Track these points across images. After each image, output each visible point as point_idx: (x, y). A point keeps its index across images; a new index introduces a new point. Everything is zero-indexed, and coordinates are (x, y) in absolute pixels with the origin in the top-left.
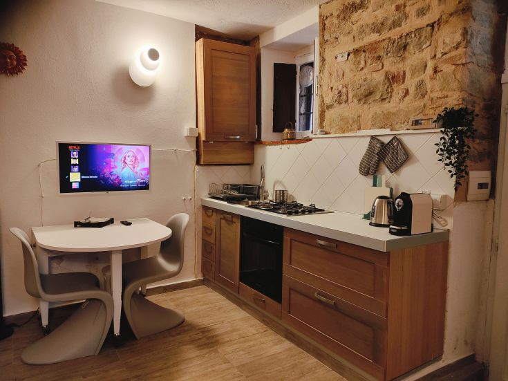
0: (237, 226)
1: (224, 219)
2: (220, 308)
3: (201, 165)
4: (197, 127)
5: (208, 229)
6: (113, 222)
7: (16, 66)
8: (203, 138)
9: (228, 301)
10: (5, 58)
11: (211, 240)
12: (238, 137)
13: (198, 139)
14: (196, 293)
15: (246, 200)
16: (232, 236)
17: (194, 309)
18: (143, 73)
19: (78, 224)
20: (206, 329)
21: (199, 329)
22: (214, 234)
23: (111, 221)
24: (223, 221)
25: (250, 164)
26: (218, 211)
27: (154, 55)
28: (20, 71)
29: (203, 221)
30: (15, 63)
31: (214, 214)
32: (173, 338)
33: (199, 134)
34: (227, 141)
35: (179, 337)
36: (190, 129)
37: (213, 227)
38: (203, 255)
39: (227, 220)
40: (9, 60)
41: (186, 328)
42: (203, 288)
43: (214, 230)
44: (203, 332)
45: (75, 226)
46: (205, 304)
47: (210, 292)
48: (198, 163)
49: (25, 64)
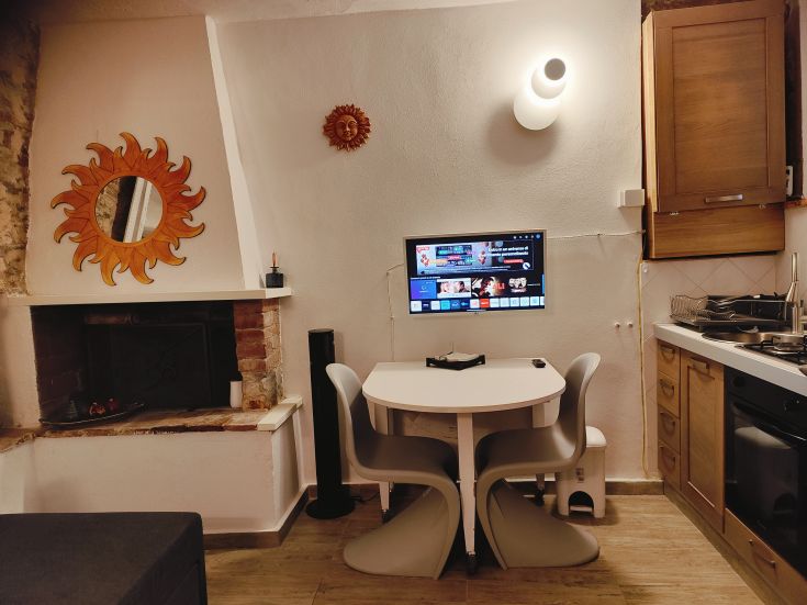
0: (718, 386)
1: (695, 369)
2: (683, 553)
3: (653, 260)
4: (644, 185)
5: (667, 386)
6: (483, 363)
7: (357, 135)
8: (654, 208)
9: (705, 541)
10: (344, 126)
11: (673, 408)
12: (741, 197)
13: (646, 209)
14: (642, 509)
15: (755, 330)
16: (710, 405)
17: (628, 539)
18: (536, 105)
19: (433, 363)
20: (637, 590)
21: (621, 586)
22: (677, 397)
23: (481, 360)
24: (692, 373)
25: (775, 252)
26: (682, 352)
27: (555, 69)
28: (362, 141)
29: (659, 370)
30: (356, 131)
31: (677, 357)
32: (567, 589)
33: (647, 200)
34: (711, 207)
35: (578, 588)
36: (627, 192)
37: (676, 382)
38: (659, 437)
39: (699, 372)
40: (348, 129)
41: (598, 576)
42: (660, 502)
43: (677, 390)
44: (628, 595)
45: (428, 365)
46: (653, 537)
47: (671, 513)
48: (646, 256)
49: (368, 131)
